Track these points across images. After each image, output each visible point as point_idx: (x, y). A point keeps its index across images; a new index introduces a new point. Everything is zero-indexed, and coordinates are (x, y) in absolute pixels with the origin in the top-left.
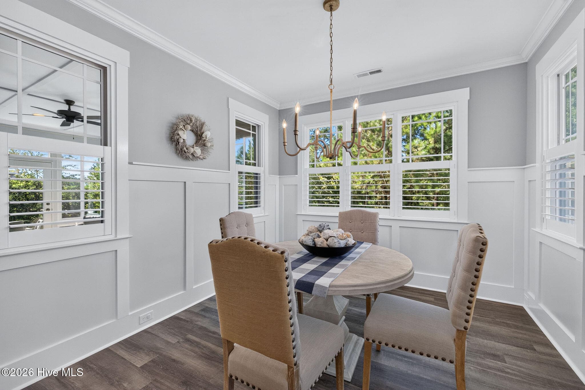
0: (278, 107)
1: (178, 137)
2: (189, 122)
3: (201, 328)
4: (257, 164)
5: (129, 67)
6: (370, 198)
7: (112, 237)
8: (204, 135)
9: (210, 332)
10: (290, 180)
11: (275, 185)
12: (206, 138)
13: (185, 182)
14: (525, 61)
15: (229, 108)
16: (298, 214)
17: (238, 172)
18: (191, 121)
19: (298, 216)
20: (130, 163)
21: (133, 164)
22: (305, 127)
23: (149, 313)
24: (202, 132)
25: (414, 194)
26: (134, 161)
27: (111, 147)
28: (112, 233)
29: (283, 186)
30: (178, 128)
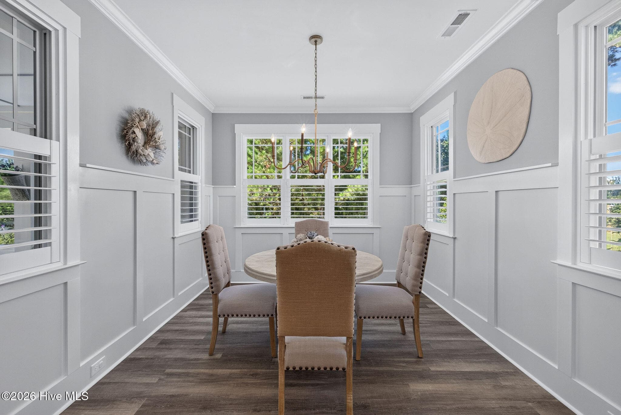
0: (212, 109)
1: (134, 136)
2: (142, 118)
3: (176, 360)
4: (191, 172)
5: (80, 38)
6: (267, 209)
7: (59, 265)
8: (156, 136)
9: (192, 360)
10: (226, 190)
11: (210, 196)
12: (159, 140)
13: (135, 192)
14: (411, 112)
15: (174, 105)
16: (236, 226)
17: (181, 180)
18: (145, 117)
19: (236, 229)
20: (82, 165)
21: (87, 166)
22: (244, 136)
23: (101, 360)
24: (154, 131)
25: (305, 205)
26: (88, 164)
27: (59, 142)
28: (60, 260)
29: (218, 197)
30: (133, 125)
